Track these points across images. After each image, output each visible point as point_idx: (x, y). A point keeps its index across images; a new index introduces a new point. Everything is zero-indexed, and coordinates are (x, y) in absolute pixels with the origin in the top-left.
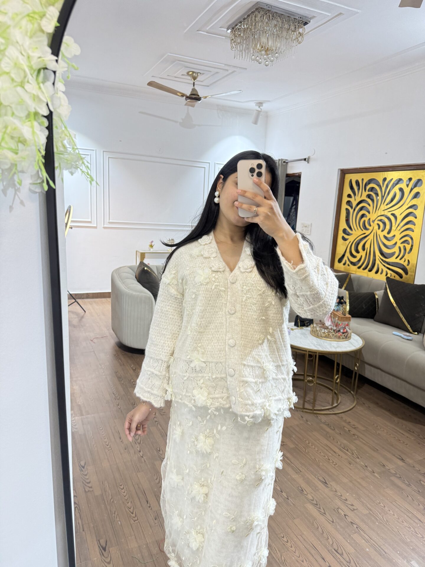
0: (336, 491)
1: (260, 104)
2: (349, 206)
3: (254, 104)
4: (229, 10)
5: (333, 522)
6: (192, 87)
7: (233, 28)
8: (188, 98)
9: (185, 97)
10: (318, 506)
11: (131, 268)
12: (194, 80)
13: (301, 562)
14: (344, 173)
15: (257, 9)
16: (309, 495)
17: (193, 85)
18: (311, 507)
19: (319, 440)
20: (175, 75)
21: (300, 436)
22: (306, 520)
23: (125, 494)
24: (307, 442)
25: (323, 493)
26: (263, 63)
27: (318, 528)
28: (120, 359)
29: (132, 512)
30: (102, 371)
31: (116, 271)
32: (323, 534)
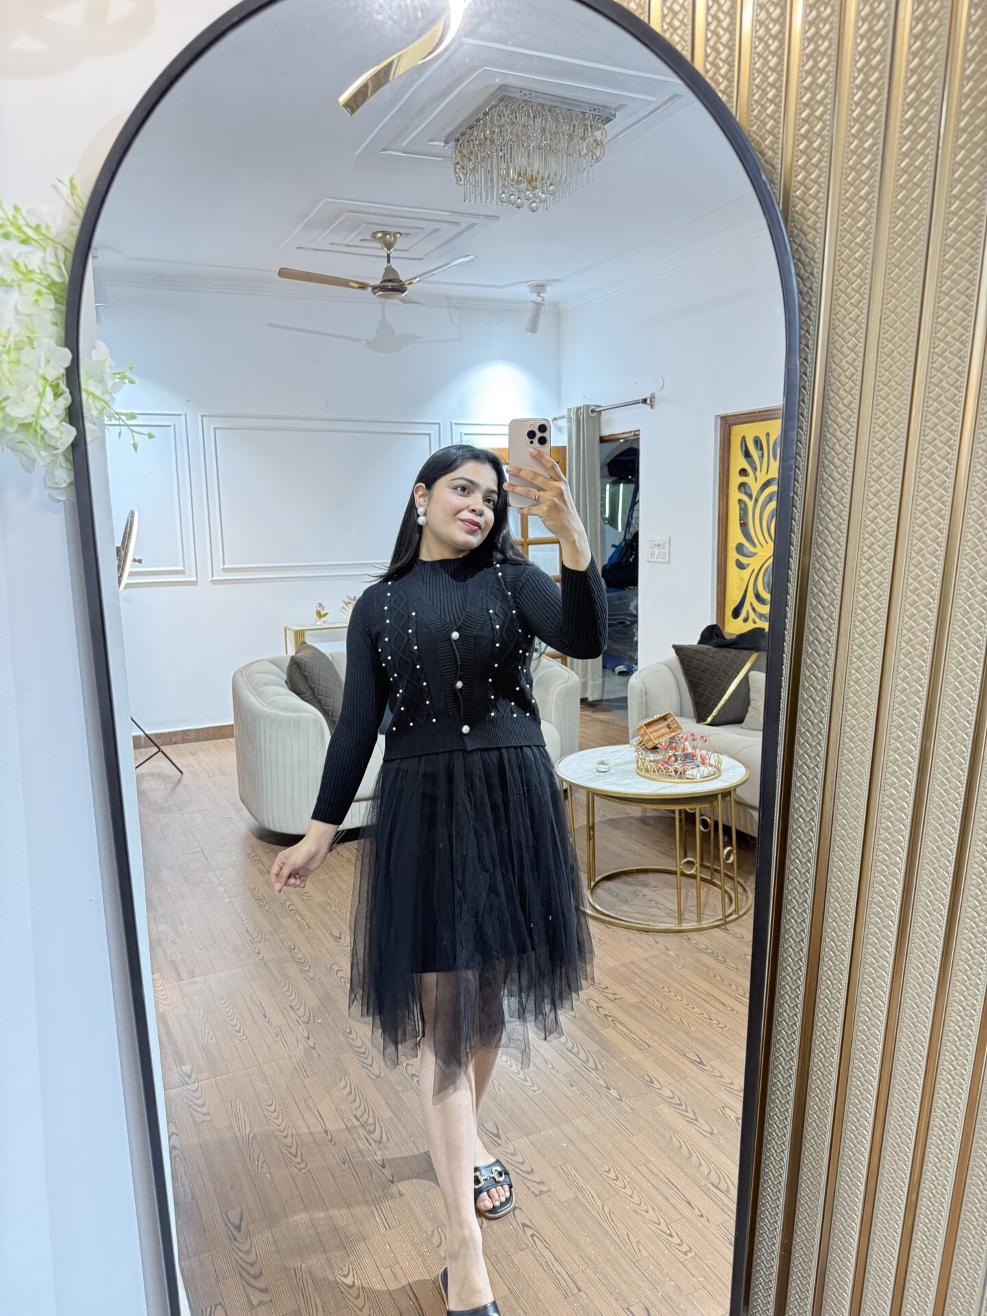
0: (721, 1076)
1: (540, 288)
2: (746, 493)
3: (528, 290)
4: (442, 106)
5: (712, 1133)
6: (386, 265)
7: (457, 140)
8: (374, 288)
9: (370, 289)
10: (683, 1107)
11: (274, 662)
12: (389, 249)
13: (643, 1213)
14: (727, 423)
15: (501, 100)
16: (664, 1088)
17: (386, 260)
18: (666, 1110)
19: (690, 983)
20: (347, 241)
21: (651, 980)
22: (656, 1135)
23: (278, 1122)
24: (666, 989)
25: (694, 1083)
26: (526, 206)
27: (681, 1147)
28: (260, 861)
29: (294, 1153)
30: (222, 889)
31: (242, 671)
32: (690, 1158)
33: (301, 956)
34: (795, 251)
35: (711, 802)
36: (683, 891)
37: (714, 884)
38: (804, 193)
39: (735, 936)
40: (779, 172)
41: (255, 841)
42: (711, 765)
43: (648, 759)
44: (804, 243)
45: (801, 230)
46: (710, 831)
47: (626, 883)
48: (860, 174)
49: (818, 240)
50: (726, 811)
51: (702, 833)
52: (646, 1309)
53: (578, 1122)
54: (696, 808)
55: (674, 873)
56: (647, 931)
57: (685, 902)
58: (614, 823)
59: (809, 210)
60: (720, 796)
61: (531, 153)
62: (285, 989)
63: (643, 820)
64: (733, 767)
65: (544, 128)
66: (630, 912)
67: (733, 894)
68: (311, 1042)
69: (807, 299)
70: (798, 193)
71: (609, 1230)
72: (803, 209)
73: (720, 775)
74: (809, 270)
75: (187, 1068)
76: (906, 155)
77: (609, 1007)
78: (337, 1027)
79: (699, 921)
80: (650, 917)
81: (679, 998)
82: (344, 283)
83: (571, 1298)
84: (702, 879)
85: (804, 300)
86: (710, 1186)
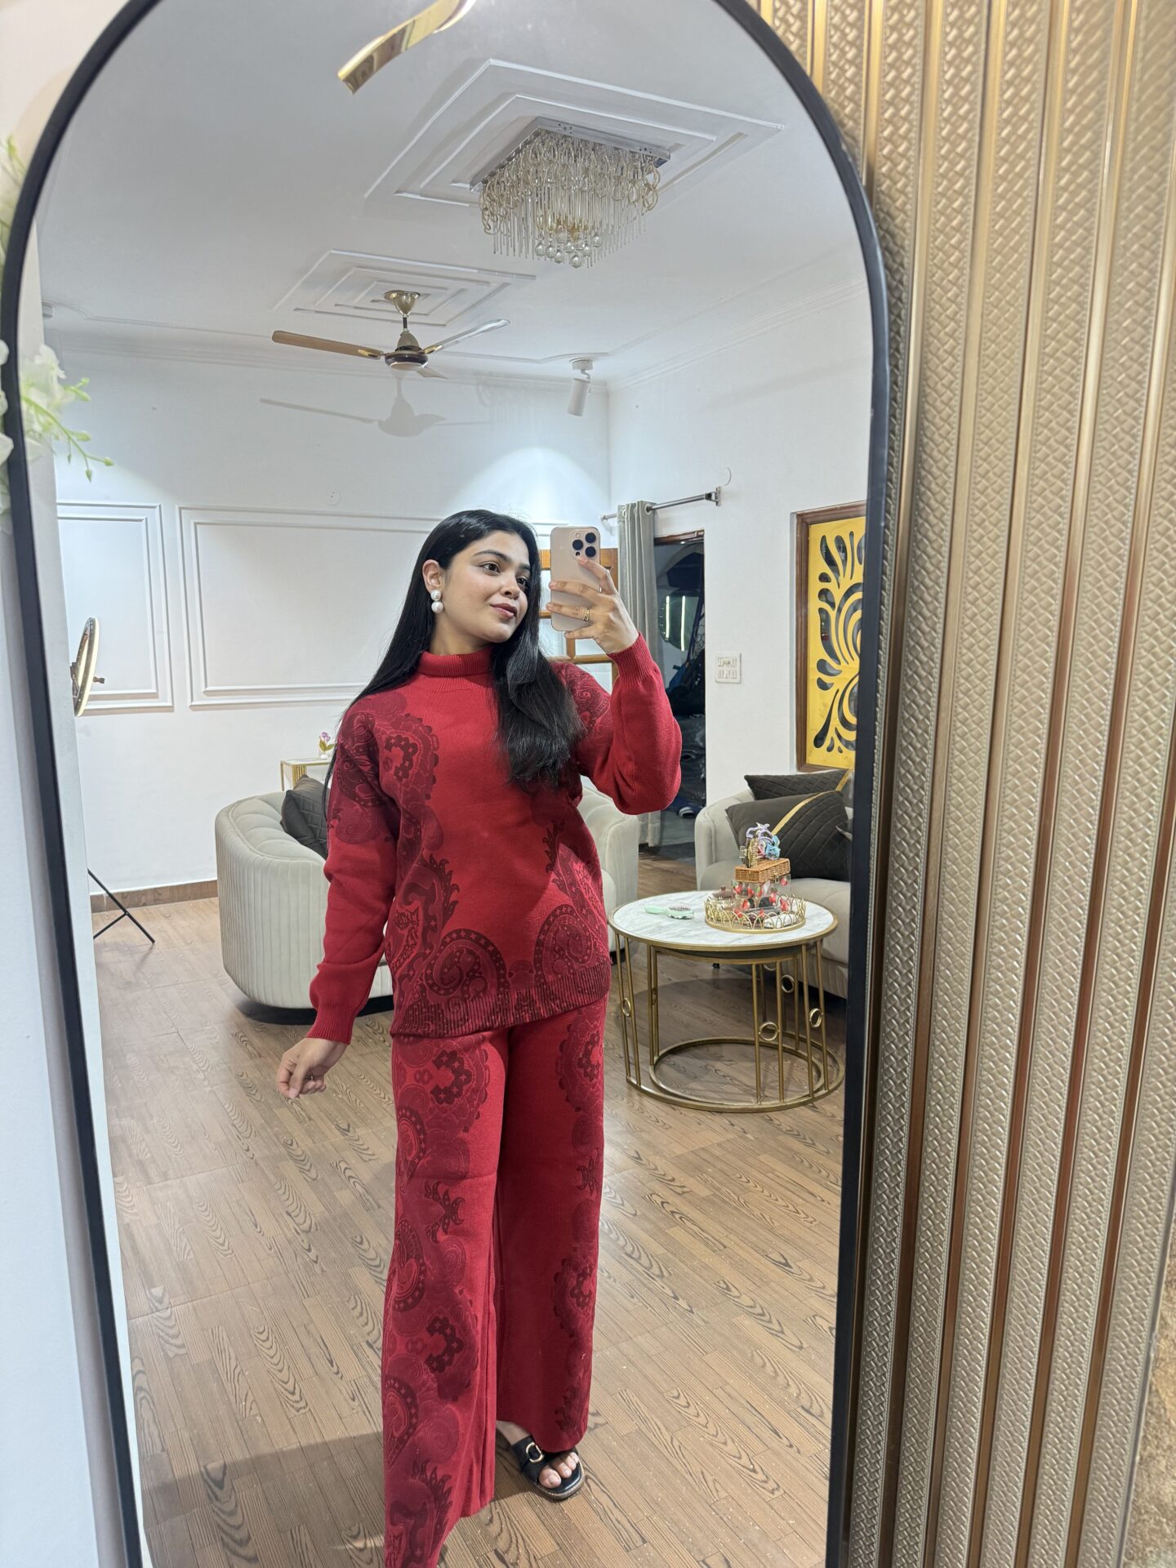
0: (811, 1280)
1: (584, 363)
2: (827, 602)
3: (571, 365)
4: (468, 140)
5: (801, 1348)
6: (400, 329)
7: (485, 182)
8: (388, 357)
9: (383, 358)
10: (767, 1318)
11: (267, 800)
12: (405, 312)
13: (721, 1446)
14: (805, 522)
15: (537, 134)
16: (744, 1296)
17: (402, 325)
18: (747, 1322)
19: (773, 1171)
20: (355, 302)
21: (726, 1168)
22: (735, 1353)
23: (272, 1352)
24: (744, 1179)
25: (777, 1288)
26: (567, 261)
27: (764, 1365)
28: (249, 1042)
29: (291, 1389)
30: (201, 1076)
31: (228, 811)
32: (775, 1378)
33: (300, 1153)
34: (882, 239)
35: (795, 955)
36: (763, 1065)
37: (800, 1056)
38: (891, 170)
39: (825, 1116)
40: (861, 144)
41: (243, 1019)
42: (792, 912)
43: (719, 906)
44: (892, 228)
45: (888, 214)
46: (793, 993)
47: (695, 1057)
48: (955, 145)
49: (907, 225)
50: (812, 968)
51: (784, 994)
52: (726, 1560)
53: (640, 1339)
54: (776, 964)
55: (752, 1044)
56: (720, 1112)
57: (766, 1077)
58: (681, 988)
59: (897, 190)
60: (804, 948)
61: (573, 198)
62: (281, 1192)
63: (715, 984)
64: (818, 915)
65: (587, 169)
66: (698, 1090)
67: (821, 1067)
68: (313, 1255)
69: (897, 295)
70: (884, 170)
71: (679, 1467)
72: (889, 188)
73: (803, 924)
74: (898, 260)
75: (157, 1291)
76: (1007, 121)
77: (677, 1202)
78: (345, 1235)
79: (782, 1097)
80: (724, 1096)
81: (759, 1189)
82: (350, 350)
83: (634, 1552)
84: (785, 1050)
85: (893, 296)
86: (800, 1410)
